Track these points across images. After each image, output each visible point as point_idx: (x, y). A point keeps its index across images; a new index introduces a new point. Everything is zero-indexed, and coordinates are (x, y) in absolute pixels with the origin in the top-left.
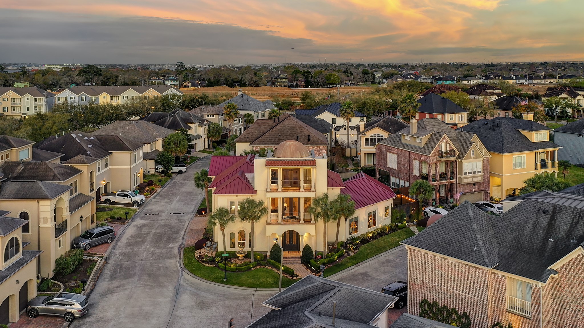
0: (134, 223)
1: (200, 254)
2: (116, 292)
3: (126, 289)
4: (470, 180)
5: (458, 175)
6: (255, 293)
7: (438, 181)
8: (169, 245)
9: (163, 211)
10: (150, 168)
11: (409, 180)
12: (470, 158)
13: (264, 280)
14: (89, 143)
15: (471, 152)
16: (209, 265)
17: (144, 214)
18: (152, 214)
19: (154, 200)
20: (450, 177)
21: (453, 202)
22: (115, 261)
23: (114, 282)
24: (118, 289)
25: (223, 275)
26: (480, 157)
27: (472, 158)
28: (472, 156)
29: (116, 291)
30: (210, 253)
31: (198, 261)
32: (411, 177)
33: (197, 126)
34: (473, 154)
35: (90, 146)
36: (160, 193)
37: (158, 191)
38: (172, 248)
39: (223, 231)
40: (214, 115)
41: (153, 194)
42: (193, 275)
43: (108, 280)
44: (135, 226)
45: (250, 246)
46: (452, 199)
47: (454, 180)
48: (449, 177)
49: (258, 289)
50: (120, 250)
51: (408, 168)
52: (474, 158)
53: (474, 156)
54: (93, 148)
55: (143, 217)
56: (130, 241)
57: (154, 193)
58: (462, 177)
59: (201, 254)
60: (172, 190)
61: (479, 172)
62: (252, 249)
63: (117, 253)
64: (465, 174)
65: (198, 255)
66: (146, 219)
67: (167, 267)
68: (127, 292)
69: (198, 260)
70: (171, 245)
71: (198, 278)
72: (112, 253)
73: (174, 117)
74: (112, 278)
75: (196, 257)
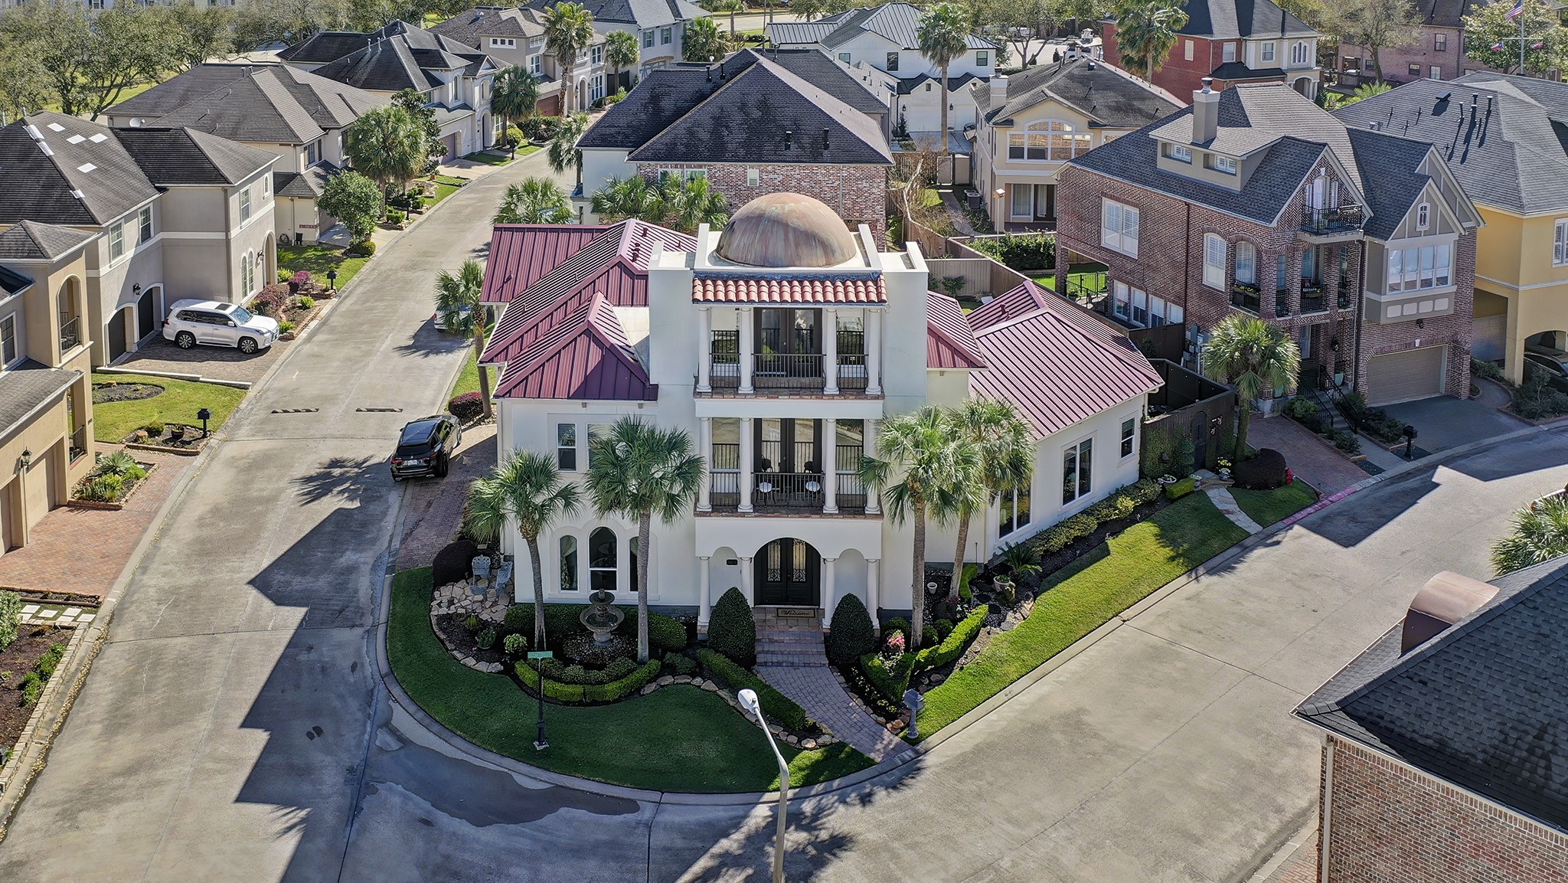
0: (230, 450)
1: (448, 607)
2: (119, 800)
3: (158, 783)
4: (1410, 310)
5: (1366, 294)
6: (659, 818)
7: (1294, 313)
8: (343, 552)
9: (330, 399)
10: (304, 226)
11: (1182, 300)
12: (1413, 234)
13: (687, 750)
14: (87, 156)
15: (1419, 212)
16: (483, 667)
17: (268, 408)
18: (296, 411)
19: (307, 348)
20: (1339, 297)
21: (1343, 383)
22: (139, 632)
23: (120, 739)
24: (131, 782)
25: (531, 720)
26: (1447, 229)
27: (1419, 234)
28: (1420, 228)
29: (120, 793)
30: (488, 604)
31: (442, 641)
32: (1192, 292)
33: (460, 80)
34: (1423, 219)
35: (87, 168)
36: (332, 319)
37: (324, 313)
38: (351, 569)
39: (532, 543)
40: (514, 40)
41: (306, 325)
42: (420, 715)
43: (97, 728)
44: (232, 462)
45: (634, 587)
46: (1342, 375)
47: (1352, 308)
48: (1333, 298)
49: (667, 797)
50: (165, 575)
51: (1181, 257)
52: (1426, 234)
53: (1426, 227)
54: (96, 176)
55: (263, 422)
56: (205, 532)
57: (312, 319)
58: (1383, 299)
59: (453, 609)
60: (372, 309)
61: (1443, 281)
62: (644, 597)
63: (152, 592)
64: (1393, 288)
65: (444, 611)
66: (273, 433)
67: (323, 670)
68: (159, 801)
69: (443, 637)
70: (348, 558)
71: (436, 728)
72: (133, 588)
73: (389, 48)
74: (117, 721)
75: (434, 621)
